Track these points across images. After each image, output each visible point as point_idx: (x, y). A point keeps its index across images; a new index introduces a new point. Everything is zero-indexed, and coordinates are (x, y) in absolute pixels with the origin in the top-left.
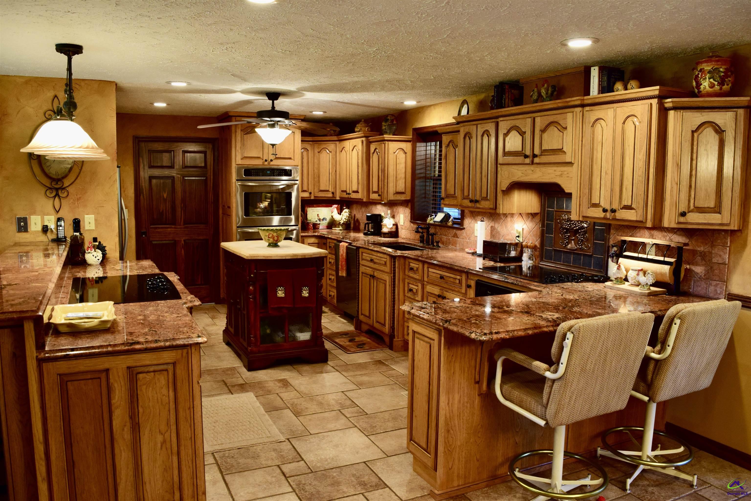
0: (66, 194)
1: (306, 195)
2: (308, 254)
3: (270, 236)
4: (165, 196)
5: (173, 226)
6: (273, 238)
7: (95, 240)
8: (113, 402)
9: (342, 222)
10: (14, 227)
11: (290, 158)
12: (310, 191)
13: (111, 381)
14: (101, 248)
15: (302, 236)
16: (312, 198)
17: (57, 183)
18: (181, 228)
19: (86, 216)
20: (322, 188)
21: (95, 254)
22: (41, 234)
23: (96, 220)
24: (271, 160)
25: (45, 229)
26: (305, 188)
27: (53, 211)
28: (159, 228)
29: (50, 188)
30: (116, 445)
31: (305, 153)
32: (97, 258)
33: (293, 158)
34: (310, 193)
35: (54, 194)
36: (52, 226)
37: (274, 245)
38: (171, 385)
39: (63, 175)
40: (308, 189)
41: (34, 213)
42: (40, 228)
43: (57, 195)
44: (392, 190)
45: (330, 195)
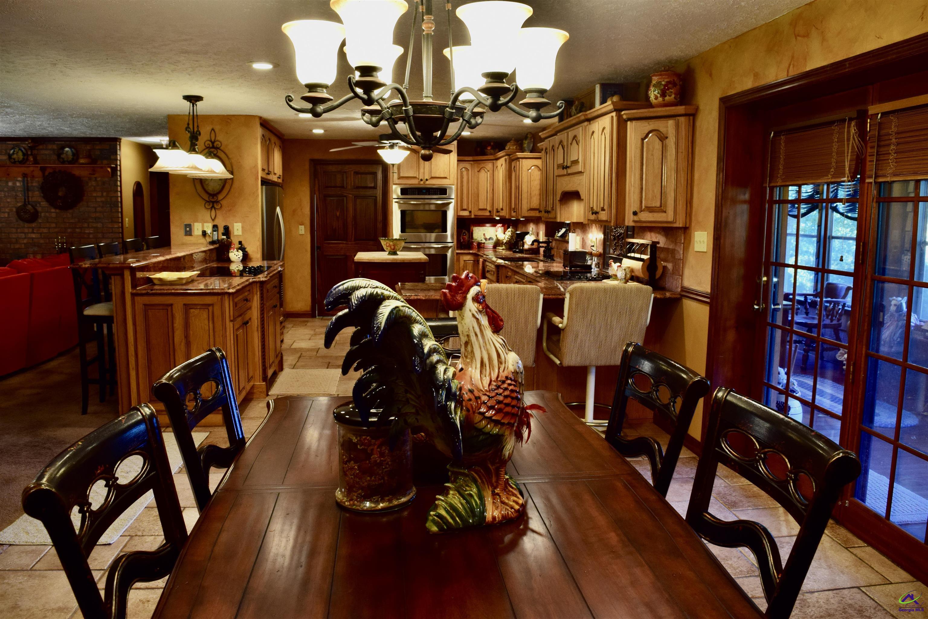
0: (220, 205)
1: (465, 213)
3: (388, 245)
4: (338, 214)
5: (344, 242)
6: (391, 247)
7: (240, 243)
9: (505, 241)
10: (182, 232)
11: (446, 178)
12: (470, 210)
13: (174, 312)
14: (242, 248)
15: (457, 254)
16: (473, 216)
17: (213, 198)
18: (352, 244)
19: (235, 224)
20: (481, 207)
21: (237, 253)
22: (201, 237)
23: (242, 227)
24: (427, 180)
25: (204, 234)
26: (465, 207)
27: (211, 220)
28: (332, 243)
29: (208, 202)
31: (465, 173)
32: (238, 256)
33: (448, 177)
34: (470, 212)
35: (211, 205)
36: (209, 231)
37: (395, 253)
38: (210, 319)
39: (218, 191)
40: (468, 208)
41: (197, 221)
42: (201, 233)
43: (213, 207)
45: (488, 214)
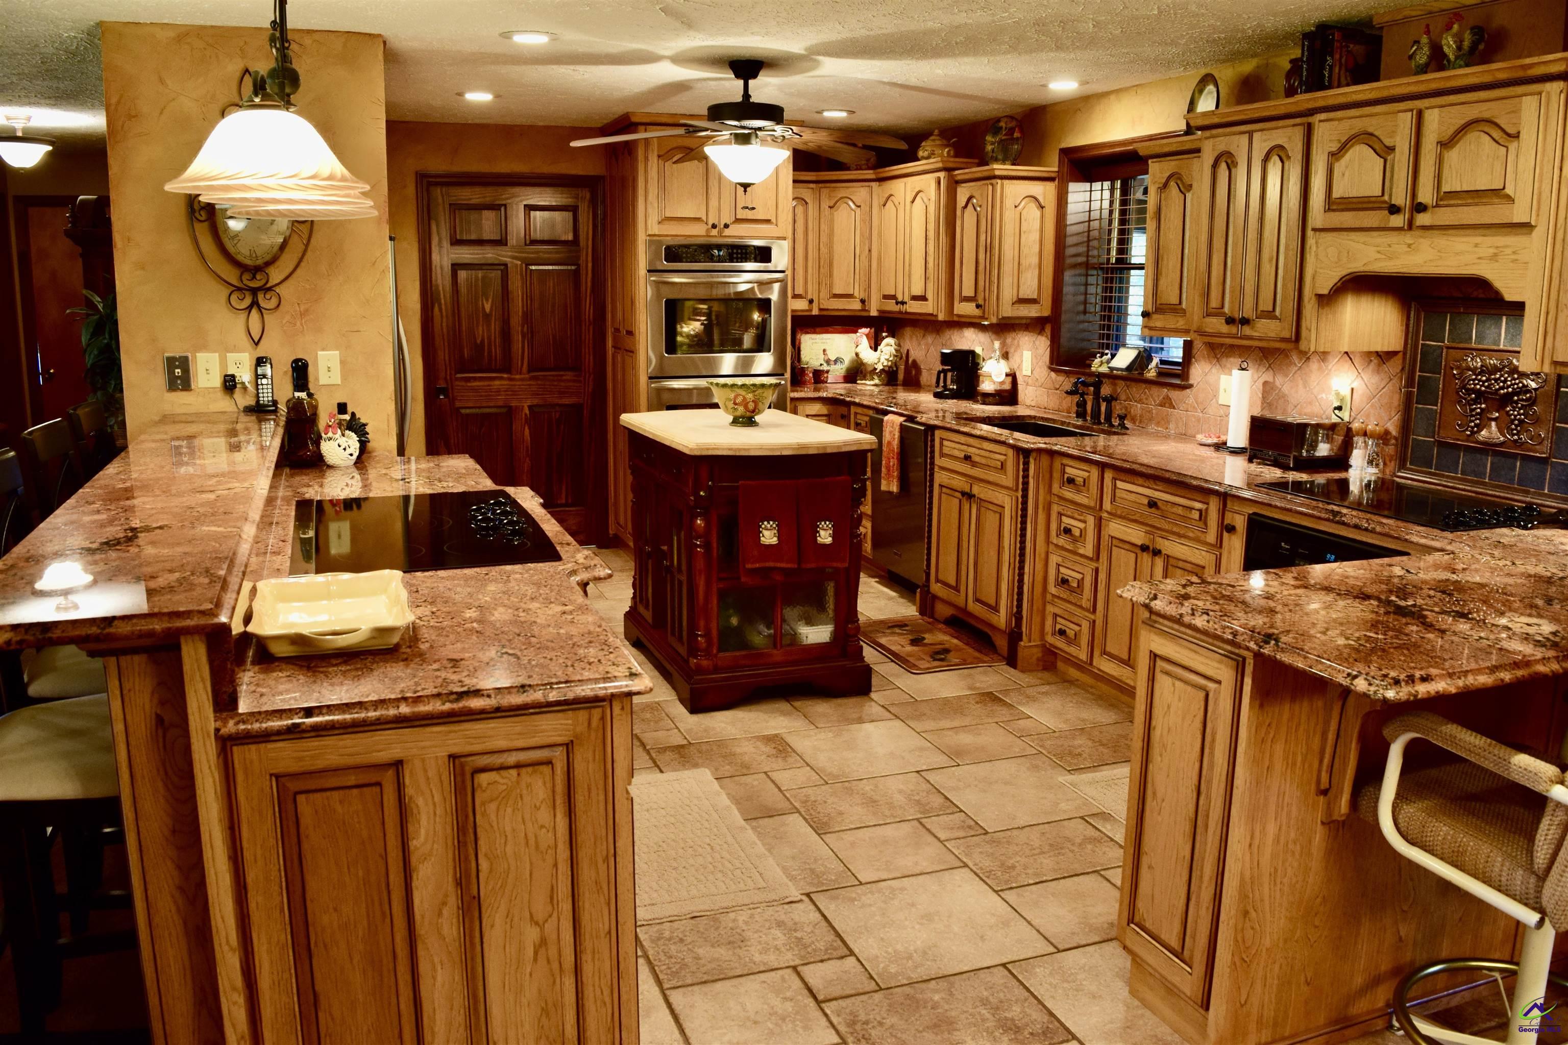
0: (273, 303)
1: (800, 305)
2: (831, 445)
3: (739, 400)
4: (488, 307)
5: (505, 376)
6: (746, 407)
7: (342, 408)
8: (413, 844)
9: (879, 367)
10: (160, 379)
11: (768, 221)
12: (809, 297)
13: (410, 791)
14: (356, 426)
15: (792, 399)
16: (815, 312)
17: (254, 277)
18: (522, 380)
19: (320, 353)
20: (837, 291)
21: (343, 441)
22: (220, 394)
23: (343, 363)
24: (726, 226)
25: (230, 384)
26: (799, 290)
27: (245, 342)
28: (475, 379)
29: (239, 289)
30: (421, 952)
31: (800, 210)
32: (349, 451)
33: (774, 220)
34: (811, 302)
35: (248, 301)
36: (245, 376)
37: (747, 420)
38: (560, 800)
39: (268, 258)
40: (806, 292)
41: (204, 347)
42: (217, 382)
43: (255, 304)
44: (1008, 294)
45: (856, 305)
